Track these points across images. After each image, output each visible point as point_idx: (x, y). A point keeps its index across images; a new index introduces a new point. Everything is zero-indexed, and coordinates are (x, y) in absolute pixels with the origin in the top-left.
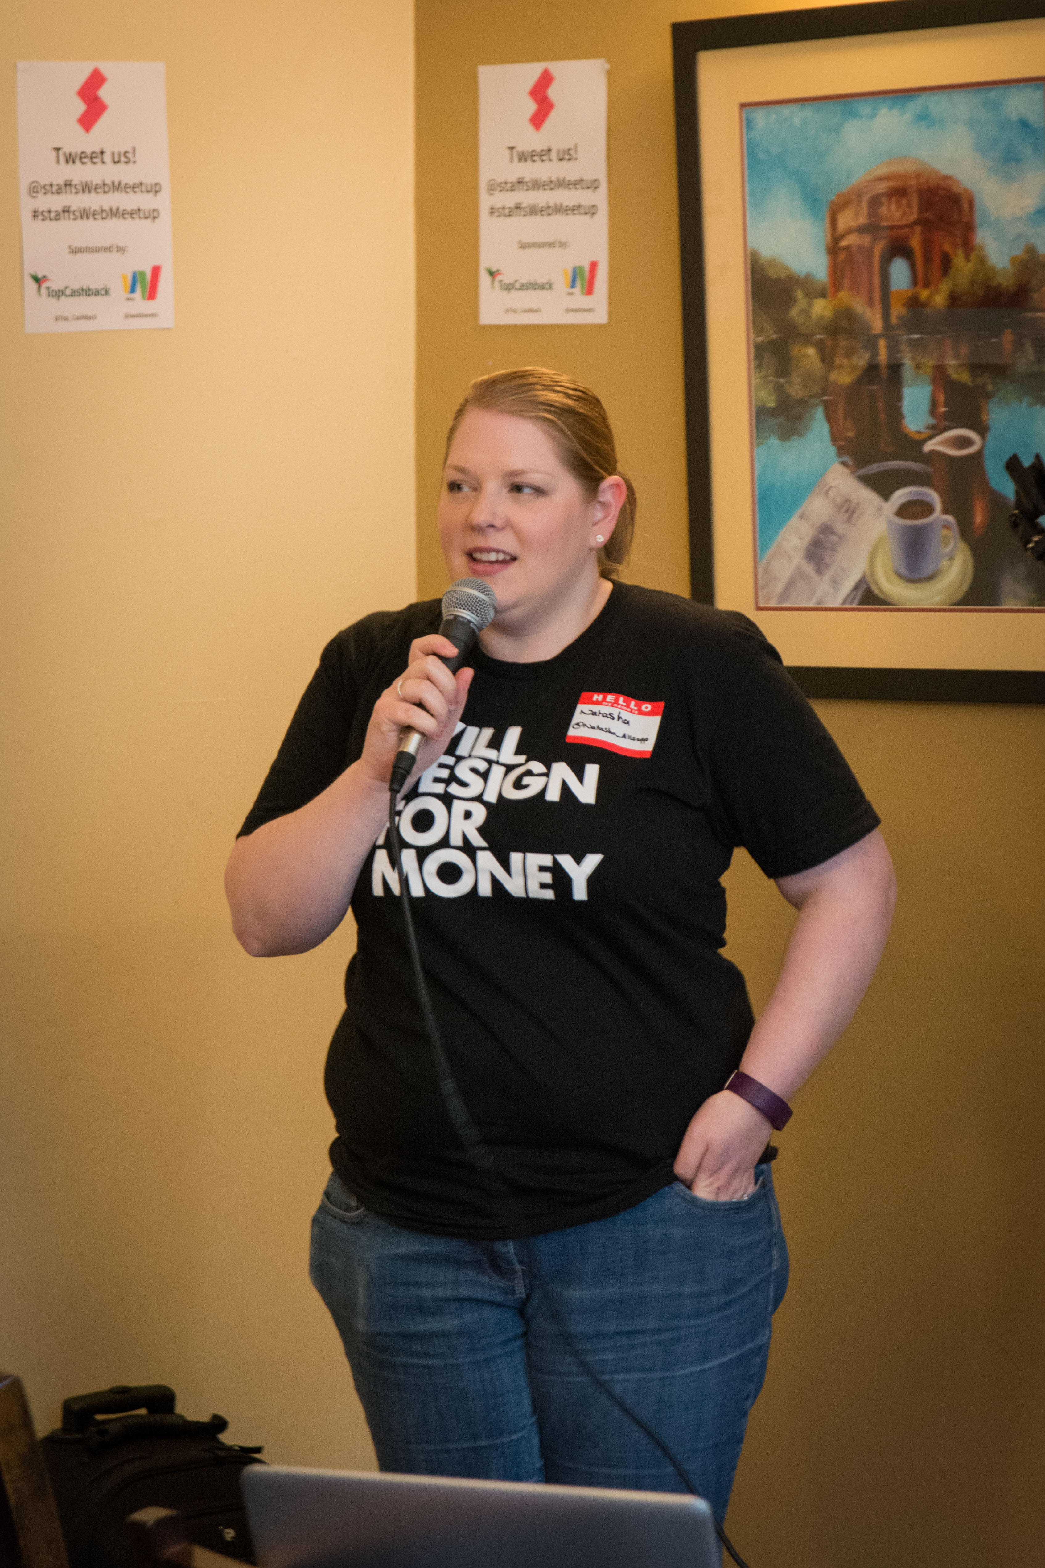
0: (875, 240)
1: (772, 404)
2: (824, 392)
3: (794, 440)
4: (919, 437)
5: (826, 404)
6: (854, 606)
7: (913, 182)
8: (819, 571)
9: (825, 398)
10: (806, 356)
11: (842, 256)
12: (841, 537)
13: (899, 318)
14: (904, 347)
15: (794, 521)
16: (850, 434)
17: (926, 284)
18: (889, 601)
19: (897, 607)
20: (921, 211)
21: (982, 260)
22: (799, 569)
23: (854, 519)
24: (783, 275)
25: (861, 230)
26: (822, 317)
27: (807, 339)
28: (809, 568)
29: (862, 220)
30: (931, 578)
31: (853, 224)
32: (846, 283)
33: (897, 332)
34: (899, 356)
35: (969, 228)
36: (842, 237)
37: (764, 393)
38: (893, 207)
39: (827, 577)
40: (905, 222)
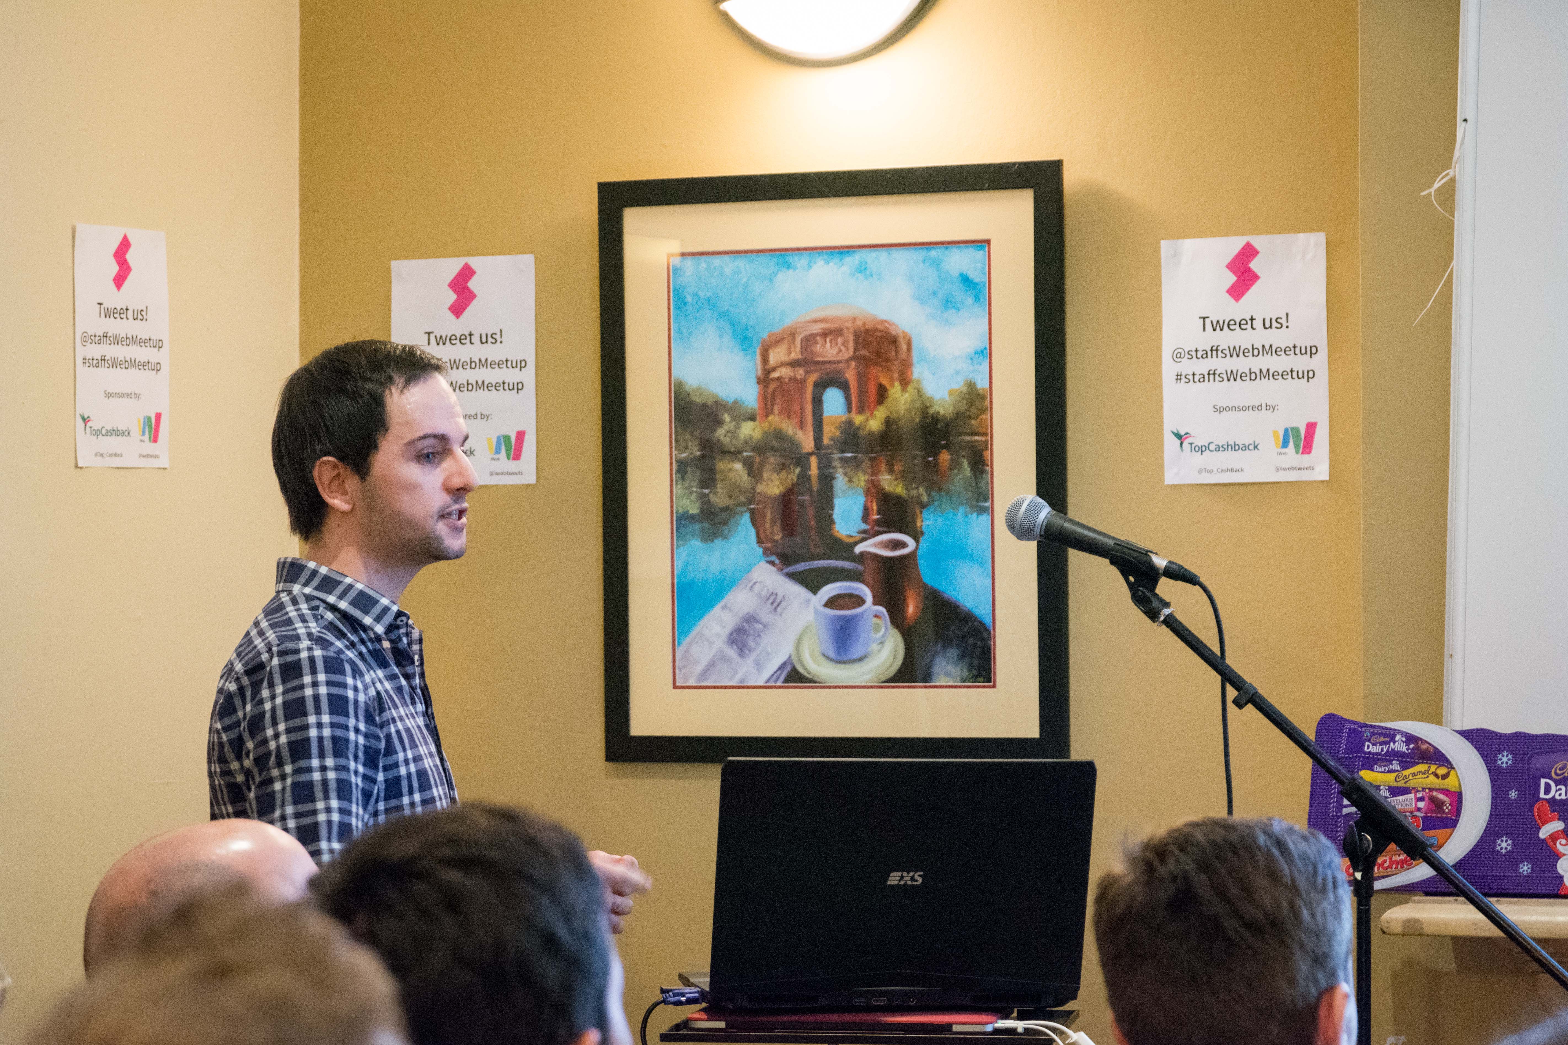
0: (807, 373)
1: (694, 510)
2: (751, 501)
3: (718, 542)
4: (851, 540)
5: (753, 513)
6: (779, 684)
7: (849, 325)
8: (741, 654)
9: (752, 506)
10: (731, 470)
11: (773, 386)
12: (764, 626)
13: (832, 439)
14: (836, 463)
15: (717, 611)
16: (778, 537)
17: (861, 411)
18: (816, 679)
19: (821, 684)
20: (856, 350)
21: (919, 392)
22: (721, 652)
23: (779, 609)
24: (710, 402)
25: (794, 364)
26: (751, 438)
27: (735, 454)
28: (731, 652)
29: (796, 355)
30: (861, 659)
31: (787, 359)
32: (776, 409)
33: (831, 450)
34: (832, 471)
35: (907, 363)
36: (774, 369)
37: (686, 502)
38: (828, 345)
39: (750, 659)
40: (839, 358)
